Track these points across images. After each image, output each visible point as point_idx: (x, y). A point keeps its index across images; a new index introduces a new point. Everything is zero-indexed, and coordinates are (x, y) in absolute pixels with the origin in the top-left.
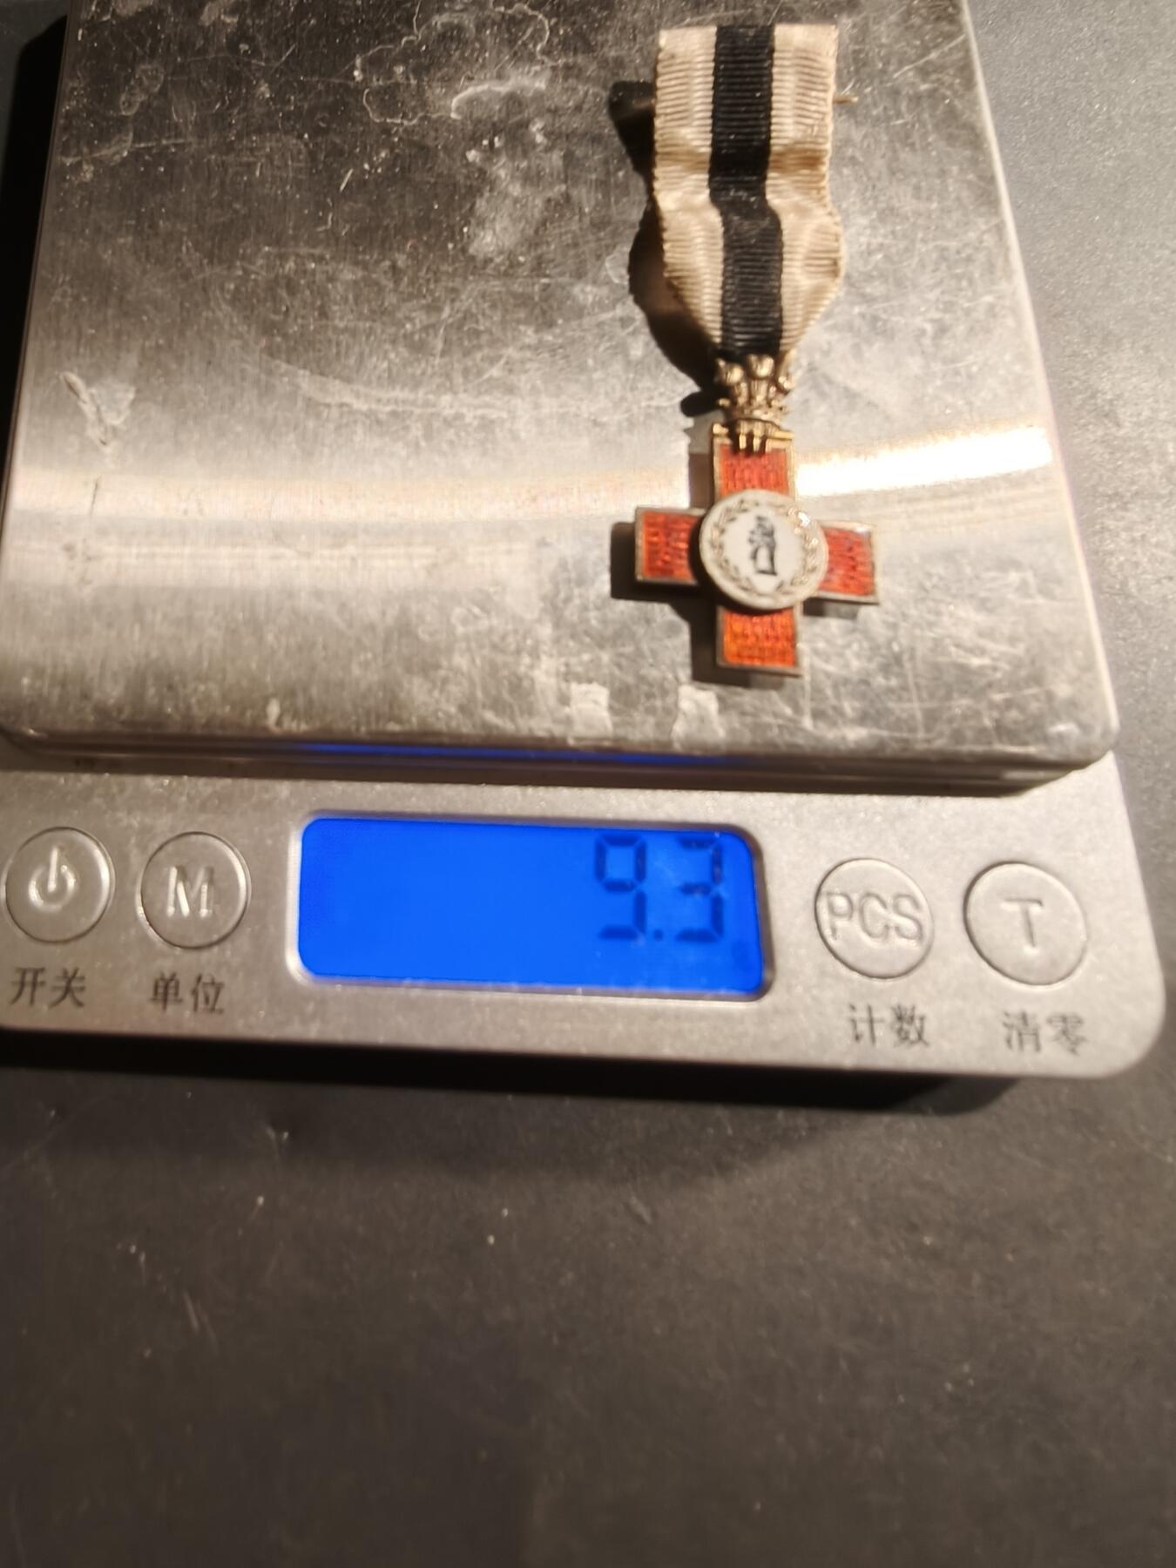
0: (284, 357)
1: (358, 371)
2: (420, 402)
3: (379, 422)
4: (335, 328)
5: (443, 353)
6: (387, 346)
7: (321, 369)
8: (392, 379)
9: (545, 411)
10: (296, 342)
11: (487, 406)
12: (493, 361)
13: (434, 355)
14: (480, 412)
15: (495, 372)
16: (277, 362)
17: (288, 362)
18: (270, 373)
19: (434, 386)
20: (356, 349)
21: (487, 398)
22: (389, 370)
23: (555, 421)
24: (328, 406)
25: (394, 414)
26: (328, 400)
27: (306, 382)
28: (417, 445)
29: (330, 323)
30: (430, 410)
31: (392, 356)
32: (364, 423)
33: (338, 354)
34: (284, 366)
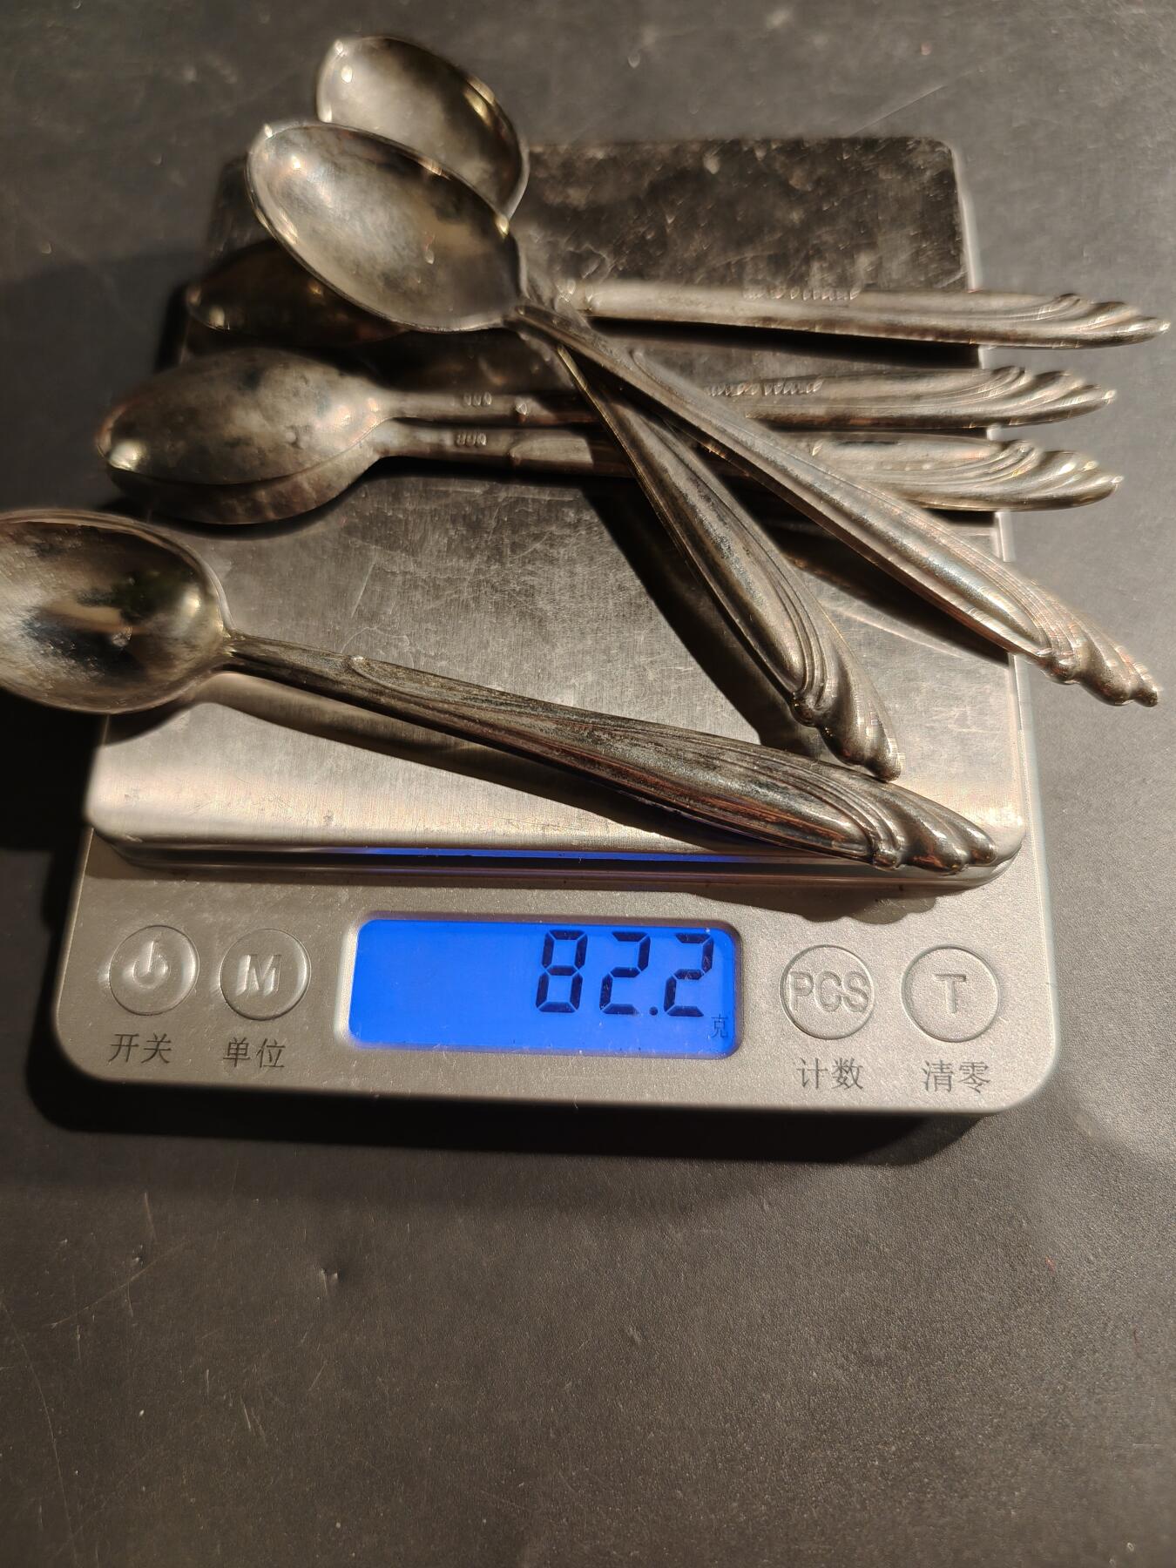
0: (359, 534)
1: (421, 546)
2: (472, 571)
3: (436, 587)
4: (405, 511)
5: (495, 531)
6: (449, 526)
7: (391, 544)
8: (450, 550)
9: (578, 579)
10: (371, 523)
11: (531, 573)
12: (537, 537)
13: (487, 532)
14: (523, 579)
15: (538, 546)
16: (354, 539)
17: (364, 538)
18: (347, 547)
19: (485, 558)
20: (422, 526)
21: (530, 568)
22: (449, 545)
23: (585, 587)
24: (393, 573)
25: (448, 580)
26: (395, 569)
27: (376, 556)
28: (467, 606)
29: (401, 507)
30: (481, 577)
31: (452, 533)
32: (423, 588)
33: (406, 530)
34: (360, 542)
